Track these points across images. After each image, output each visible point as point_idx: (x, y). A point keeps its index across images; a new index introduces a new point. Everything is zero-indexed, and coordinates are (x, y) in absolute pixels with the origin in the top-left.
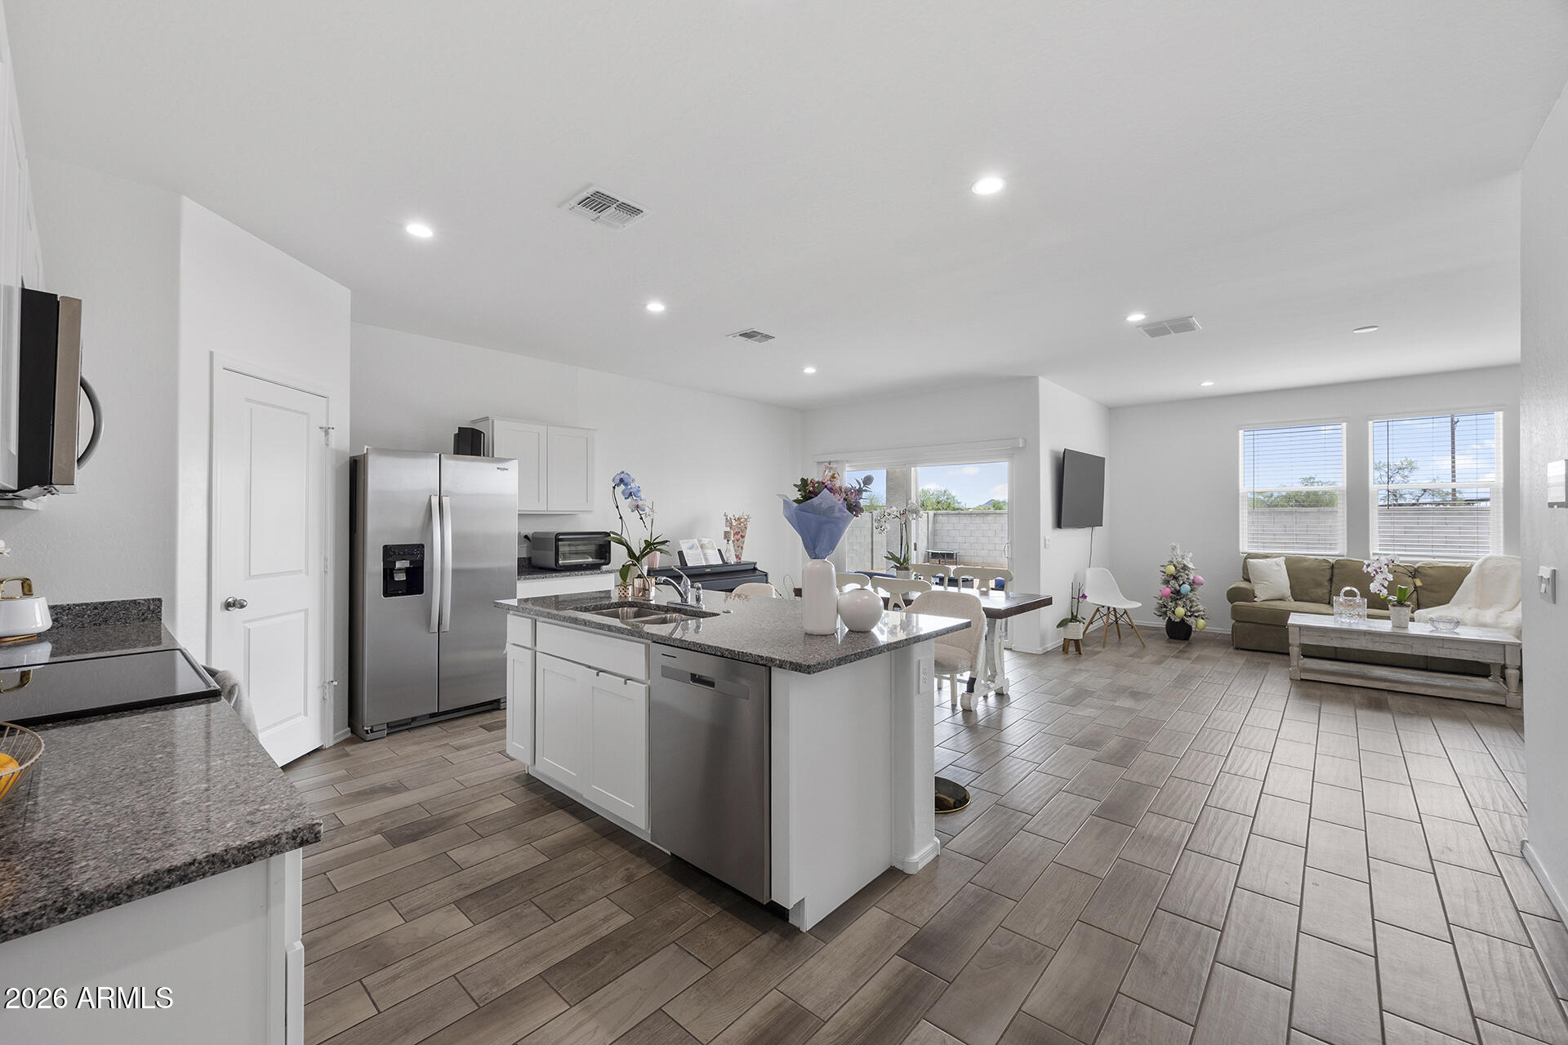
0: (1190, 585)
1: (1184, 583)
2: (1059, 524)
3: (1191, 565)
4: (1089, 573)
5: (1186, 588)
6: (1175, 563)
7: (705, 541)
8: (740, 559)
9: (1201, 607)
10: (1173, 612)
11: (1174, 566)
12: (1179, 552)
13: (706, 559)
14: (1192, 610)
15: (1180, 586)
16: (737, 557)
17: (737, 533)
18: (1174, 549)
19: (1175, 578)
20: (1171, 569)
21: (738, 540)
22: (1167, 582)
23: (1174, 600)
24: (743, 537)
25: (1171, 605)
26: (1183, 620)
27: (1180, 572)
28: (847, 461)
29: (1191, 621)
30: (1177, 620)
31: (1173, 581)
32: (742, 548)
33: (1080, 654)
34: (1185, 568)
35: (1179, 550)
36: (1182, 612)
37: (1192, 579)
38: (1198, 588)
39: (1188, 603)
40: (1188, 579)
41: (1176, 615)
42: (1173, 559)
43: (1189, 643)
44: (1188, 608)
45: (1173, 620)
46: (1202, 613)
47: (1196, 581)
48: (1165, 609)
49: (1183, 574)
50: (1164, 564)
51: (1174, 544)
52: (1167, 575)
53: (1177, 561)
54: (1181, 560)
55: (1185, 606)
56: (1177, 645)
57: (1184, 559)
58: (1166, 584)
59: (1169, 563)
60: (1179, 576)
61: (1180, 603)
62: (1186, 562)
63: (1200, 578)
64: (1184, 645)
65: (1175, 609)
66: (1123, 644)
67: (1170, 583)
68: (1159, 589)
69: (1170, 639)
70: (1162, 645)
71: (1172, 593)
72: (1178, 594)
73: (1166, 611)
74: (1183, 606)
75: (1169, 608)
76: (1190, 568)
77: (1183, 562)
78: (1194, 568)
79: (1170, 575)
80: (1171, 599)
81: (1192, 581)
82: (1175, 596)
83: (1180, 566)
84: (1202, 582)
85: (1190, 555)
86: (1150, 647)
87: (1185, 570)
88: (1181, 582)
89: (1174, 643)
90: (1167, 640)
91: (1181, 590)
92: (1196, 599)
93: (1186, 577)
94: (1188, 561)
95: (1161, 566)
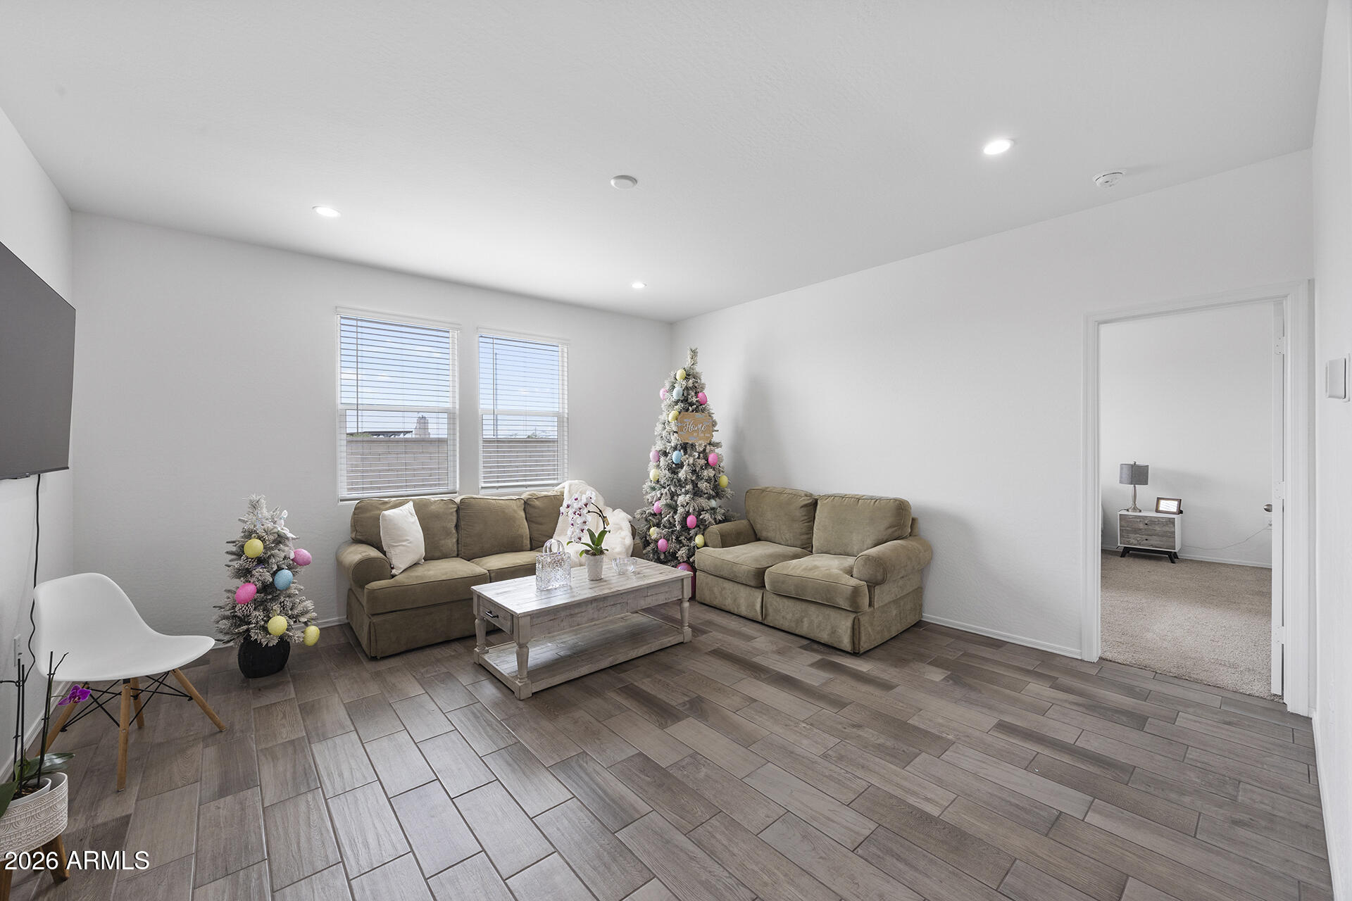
0: (290, 568)
1: (280, 569)
3: (290, 535)
5: (284, 576)
6: (261, 532)
9: (309, 604)
10: (265, 629)
11: (259, 538)
12: (265, 512)
14: (296, 612)
15: (274, 574)
18: (254, 506)
19: (261, 561)
20: (255, 547)
22: (245, 573)
25: (258, 614)
26: (282, 639)
27: (272, 549)
29: (296, 636)
30: (273, 642)
31: (259, 569)
34: (280, 539)
35: (264, 510)
36: (279, 623)
37: (292, 556)
38: (302, 570)
39: (289, 604)
40: (285, 558)
41: (270, 634)
42: (255, 526)
43: (293, 677)
44: (290, 612)
45: (264, 644)
46: (314, 614)
47: (298, 557)
48: (245, 627)
49: (277, 551)
50: (238, 536)
51: (254, 497)
52: (247, 558)
53: (264, 530)
54: (270, 525)
55: (284, 609)
56: (282, 694)
57: (275, 523)
58: (245, 576)
59: (249, 534)
60: (269, 557)
61: (276, 607)
62: (279, 529)
63: (305, 553)
64: (292, 686)
65: (266, 622)
66: (160, 745)
67: (254, 572)
68: (229, 588)
69: (250, 680)
70: (254, 709)
71: (258, 592)
72: (269, 591)
73: (248, 630)
74: (284, 611)
75: (254, 621)
76: (288, 538)
77: (275, 530)
78: (294, 537)
79: (252, 559)
80: (255, 604)
81: (292, 560)
82: (262, 595)
83: (272, 538)
84: (309, 558)
85: (285, 514)
86: (237, 727)
87: (280, 542)
88: (275, 568)
89: (266, 688)
90: (245, 685)
91: (276, 582)
92: (300, 590)
93: (283, 555)
94: (282, 526)
95: (234, 542)
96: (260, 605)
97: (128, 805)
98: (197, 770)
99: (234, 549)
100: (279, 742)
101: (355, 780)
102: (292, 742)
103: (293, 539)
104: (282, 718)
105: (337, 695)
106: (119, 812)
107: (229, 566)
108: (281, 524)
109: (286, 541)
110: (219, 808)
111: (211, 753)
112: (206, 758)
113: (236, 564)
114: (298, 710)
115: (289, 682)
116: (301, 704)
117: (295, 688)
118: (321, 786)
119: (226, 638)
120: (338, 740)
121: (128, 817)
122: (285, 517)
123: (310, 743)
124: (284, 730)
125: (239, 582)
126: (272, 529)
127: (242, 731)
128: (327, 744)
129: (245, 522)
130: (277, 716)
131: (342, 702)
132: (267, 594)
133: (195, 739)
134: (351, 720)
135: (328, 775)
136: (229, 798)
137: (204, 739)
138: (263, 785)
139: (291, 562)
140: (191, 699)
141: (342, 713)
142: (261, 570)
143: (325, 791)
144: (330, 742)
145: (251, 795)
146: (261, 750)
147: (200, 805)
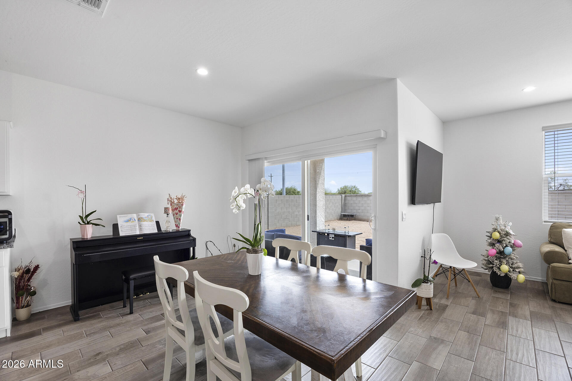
0: (511, 247)
1: (506, 246)
2: (413, 201)
3: (512, 232)
4: (434, 237)
5: (509, 250)
6: (499, 229)
7: (144, 215)
8: (179, 227)
9: (520, 265)
10: (499, 268)
11: (499, 232)
12: (501, 222)
13: (141, 229)
14: (514, 266)
15: (504, 248)
16: (177, 226)
17: (176, 209)
18: (497, 219)
19: (499, 241)
20: (496, 235)
21: (177, 214)
22: (492, 245)
23: (498, 258)
24: (180, 211)
25: (497, 262)
26: (506, 275)
27: (504, 237)
28: (266, 158)
29: (513, 276)
30: (503, 275)
32: (180, 219)
33: (431, 309)
34: (507, 234)
35: (501, 221)
36: (505, 268)
37: (513, 242)
38: (518, 250)
39: (510, 261)
40: (509, 242)
41: (501, 271)
42: (497, 227)
43: (511, 293)
44: (511, 265)
45: (499, 274)
46: (522, 270)
47: (516, 244)
48: (491, 265)
49: (505, 239)
50: (491, 230)
51: (497, 216)
52: (493, 239)
53: (501, 229)
54: (503, 228)
55: (508, 263)
56: (504, 296)
57: (505, 227)
58: (492, 246)
59: (495, 230)
60: (502, 240)
61: (504, 261)
62: (507, 230)
63: (519, 242)
64: (509, 296)
65: (500, 266)
66: (460, 293)
67: (496, 245)
68: (487, 249)
69: (494, 287)
70: (492, 296)
71: (497, 253)
72: (502, 254)
73: (493, 267)
74: (507, 264)
75: (495, 264)
76: (511, 234)
77: (505, 230)
78: (514, 234)
79: (495, 240)
80: (496, 258)
81: (513, 244)
82: (499, 255)
83: (504, 233)
84: (521, 244)
85: (511, 224)
86: (484, 299)
87: (507, 235)
88: (505, 245)
89: (499, 292)
90: (491, 288)
91: (505, 251)
92: (517, 258)
93: (508, 241)
94: (509, 229)
95: (489, 232)
96: (498, 259)
97: (448, 303)
98: (468, 304)
99: (489, 235)
100: (497, 310)
101: (522, 335)
102: (502, 312)
103: (513, 235)
104: (501, 303)
105: (528, 306)
106: (446, 303)
107: (487, 241)
108: (508, 228)
109: (510, 235)
110: (471, 316)
111: (474, 302)
112: (472, 303)
113: (489, 241)
114: (509, 304)
115: (509, 294)
116: (511, 303)
117: (510, 296)
118: (508, 329)
119: (485, 268)
120: (521, 320)
121: (447, 306)
122: (511, 225)
123: (509, 315)
124: (500, 307)
125: (490, 248)
126: (504, 229)
127: (485, 301)
128: (516, 319)
129: (493, 225)
130: (500, 302)
131: (529, 309)
132: (501, 255)
133: (470, 296)
134: (531, 317)
135: (512, 328)
136: (475, 316)
137: (473, 297)
138: (487, 318)
139: (512, 245)
140: (469, 282)
141: (528, 313)
142: (498, 245)
143: (508, 332)
144: (517, 319)
145: (482, 319)
146: (490, 309)
147: (466, 313)
